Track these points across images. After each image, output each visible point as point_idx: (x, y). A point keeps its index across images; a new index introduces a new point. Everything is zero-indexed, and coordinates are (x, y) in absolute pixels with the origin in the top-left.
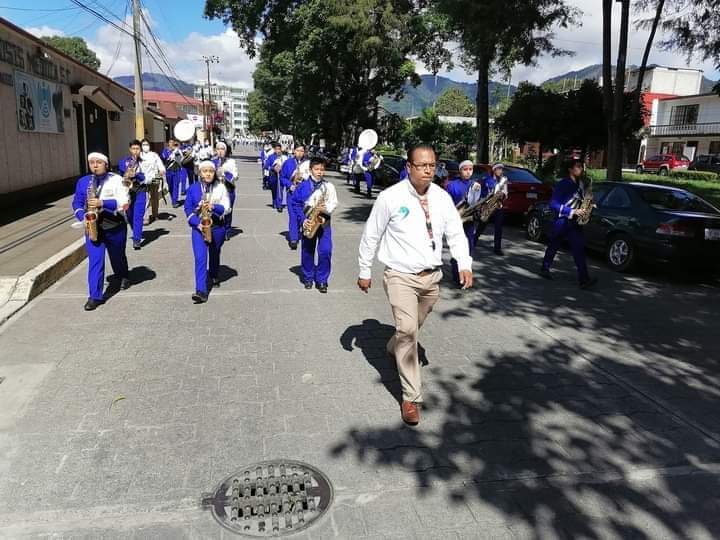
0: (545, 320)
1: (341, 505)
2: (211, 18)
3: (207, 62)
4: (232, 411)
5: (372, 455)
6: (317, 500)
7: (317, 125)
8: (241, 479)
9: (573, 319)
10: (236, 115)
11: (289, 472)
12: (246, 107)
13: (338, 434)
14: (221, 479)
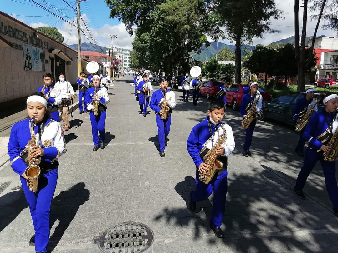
0: (262, 158)
1: (157, 244)
2: (113, 18)
3: (112, 37)
4: (111, 198)
5: (173, 221)
6: (146, 241)
7: (161, 65)
8: (113, 230)
9: (276, 158)
10: (125, 61)
11: (135, 227)
12: (129, 58)
13: (159, 210)
14: (103, 230)
